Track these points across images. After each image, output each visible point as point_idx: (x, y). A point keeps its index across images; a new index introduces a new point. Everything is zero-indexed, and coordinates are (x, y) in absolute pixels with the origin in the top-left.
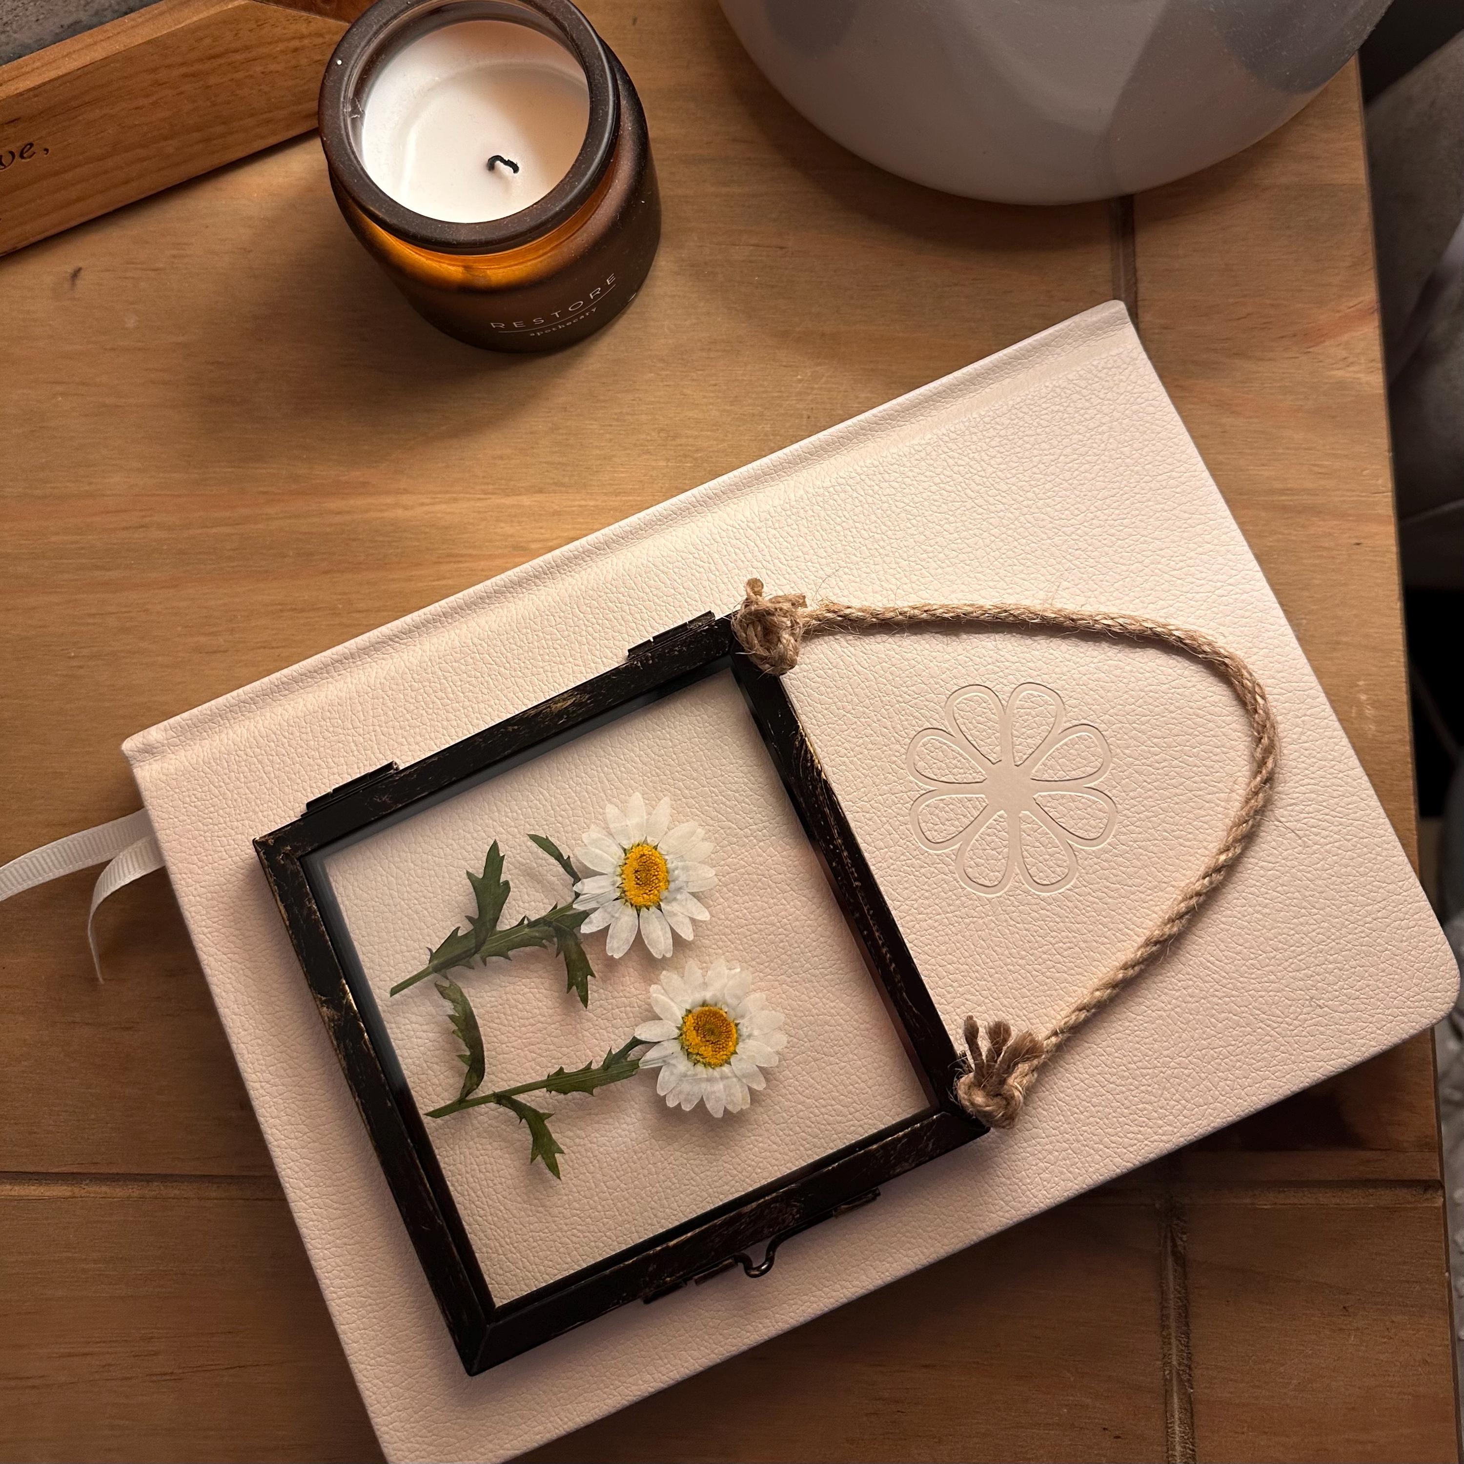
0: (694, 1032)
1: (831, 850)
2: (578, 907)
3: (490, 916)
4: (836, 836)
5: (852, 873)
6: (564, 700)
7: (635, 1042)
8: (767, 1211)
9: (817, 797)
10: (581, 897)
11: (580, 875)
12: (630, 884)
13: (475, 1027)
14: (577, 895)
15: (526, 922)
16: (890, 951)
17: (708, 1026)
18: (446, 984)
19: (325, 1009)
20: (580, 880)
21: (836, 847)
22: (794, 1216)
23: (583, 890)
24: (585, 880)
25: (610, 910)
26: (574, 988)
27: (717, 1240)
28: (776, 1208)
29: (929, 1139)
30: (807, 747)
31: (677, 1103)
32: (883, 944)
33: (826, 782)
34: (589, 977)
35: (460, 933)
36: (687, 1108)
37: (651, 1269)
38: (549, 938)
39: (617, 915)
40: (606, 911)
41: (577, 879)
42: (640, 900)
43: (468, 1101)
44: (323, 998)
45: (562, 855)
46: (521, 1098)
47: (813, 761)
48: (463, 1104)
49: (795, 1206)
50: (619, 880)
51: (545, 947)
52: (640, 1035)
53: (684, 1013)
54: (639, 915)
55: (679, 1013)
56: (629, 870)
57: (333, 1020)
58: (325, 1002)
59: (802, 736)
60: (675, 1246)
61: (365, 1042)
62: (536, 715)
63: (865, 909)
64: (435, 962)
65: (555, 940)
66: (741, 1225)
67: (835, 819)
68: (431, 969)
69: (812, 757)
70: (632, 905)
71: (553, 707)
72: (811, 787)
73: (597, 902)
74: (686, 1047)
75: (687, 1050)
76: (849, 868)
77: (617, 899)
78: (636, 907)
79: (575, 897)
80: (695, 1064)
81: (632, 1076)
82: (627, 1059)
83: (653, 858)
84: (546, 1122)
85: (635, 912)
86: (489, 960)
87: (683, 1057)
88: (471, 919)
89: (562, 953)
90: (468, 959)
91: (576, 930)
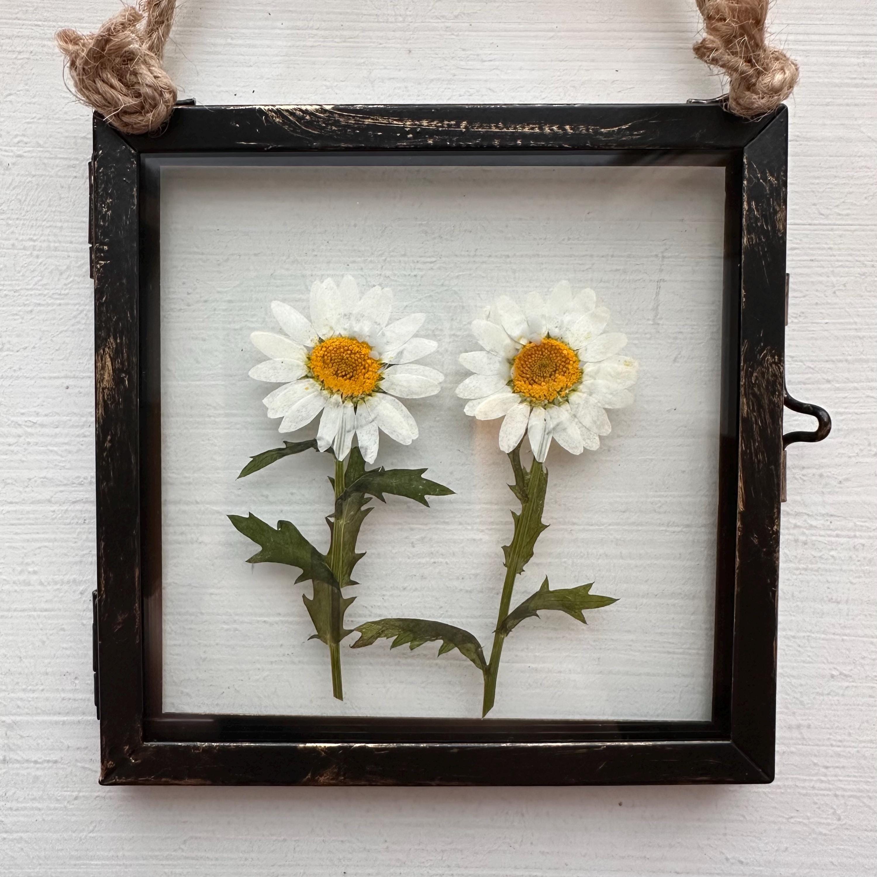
0: (535, 386)
1: (414, 138)
2: (343, 455)
3: (307, 556)
4: (400, 124)
5: (449, 126)
6: (103, 368)
7: (515, 456)
8: (756, 389)
9: (348, 126)
10: (334, 448)
11: (311, 438)
12: (347, 386)
13: (417, 622)
14: (330, 450)
15: (332, 520)
16: (552, 124)
17: (535, 369)
18: (357, 635)
19: (322, 778)
20: (315, 440)
21: (413, 131)
22: (774, 362)
23: (328, 442)
24: (319, 435)
25: (364, 422)
26: (427, 497)
27: (760, 457)
28: (757, 378)
29: (764, 177)
30: (287, 111)
31: (597, 438)
32: (540, 128)
33: (337, 108)
34: (423, 476)
35: (311, 597)
36: (607, 430)
37: (756, 541)
38: (363, 502)
39: (373, 416)
40: (362, 426)
41: (313, 444)
42: (369, 384)
43: (490, 664)
44: (309, 777)
45: (280, 449)
47: (306, 112)
48: (492, 670)
49: (766, 356)
50: (336, 397)
51: (369, 510)
52: (509, 446)
53: (509, 389)
54: (384, 392)
55: (508, 394)
56: (331, 381)
58: (314, 775)
59: (272, 111)
60: (745, 505)
61: (378, 749)
62: (107, 406)
63: (494, 129)
64: (328, 636)
65: (367, 496)
66: (757, 423)
67: (382, 116)
68: (334, 645)
69: (301, 110)
70: (370, 395)
71: (105, 384)
72: (334, 128)
73: (349, 431)
74: (546, 402)
75: (549, 403)
76: (442, 127)
77: (355, 408)
78: (373, 391)
79: (331, 455)
80: (567, 401)
81: (547, 474)
82: (527, 474)
83: (331, 348)
84: (551, 589)
85: (378, 394)
86: (352, 578)
87: (554, 410)
88: (301, 579)
89: (384, 494)
90: (341, 600)
91: (367, 469)
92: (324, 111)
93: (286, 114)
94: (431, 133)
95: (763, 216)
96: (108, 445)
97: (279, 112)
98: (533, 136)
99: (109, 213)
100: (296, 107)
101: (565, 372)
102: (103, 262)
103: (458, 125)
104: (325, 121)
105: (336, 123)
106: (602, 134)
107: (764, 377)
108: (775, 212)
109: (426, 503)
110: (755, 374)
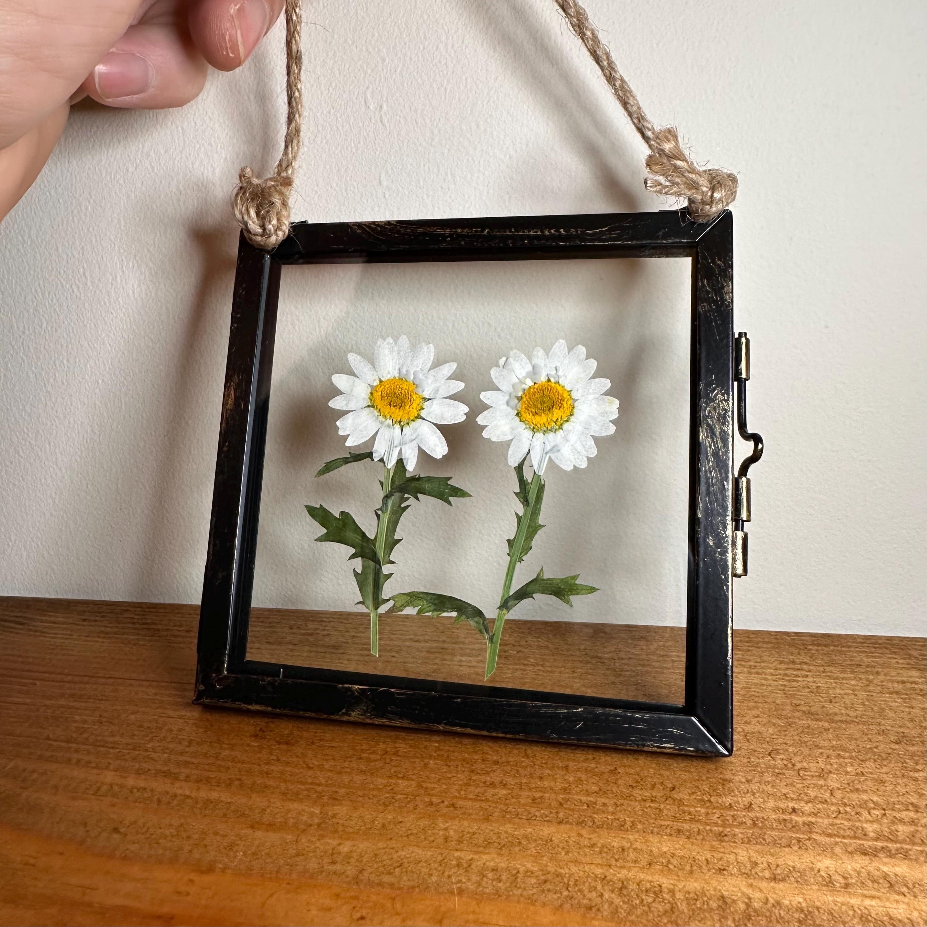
1: (451, 240)
2: (391, 464)
3: (359, 539)
4: (442, 231)
5: (476, 232)
6: (228, 396)
7: (519, 469)
8: (709, 420)
9: (406, 233)
10: (385, 459)
11: (368, 451)
12: (397, 414)
13: (439, 596)
14: (382, 460)
15: (379, 513)
16: (550, 229)
17: (538, 404)
18: (392, 603)
19: (353, 714)
20: (372, 453)
21: (450, 236)
22: (724, 400)
23: (380, 454)
24: (374, 449)
25: (407, 440)
26: (450, 498)
27: (713, 473)
28: (710, 412)
29: (714, 262)
30: (365, 225)
31: (585, 459)
32: (542, 232)
33: (399, 222)
34: (449, 482)
35: (359, 571)
36: (594, 453)
38: (403, 500)
39: (414, 436)
40: (406, 444)
41: (370, 455)
42: (413, 412)
44: (344, 711)
45: (345, 458)
46: (515, 587)
49: (717, 394)
50: (389, 422)
51: (407, 507)
52: (515, 461)
53: (517, 419)
54: (424, 419)
55: (516, 423)
56: (386, 410)
57: (366, 712)
58: (347, 711)
59: (356, 225)
60: (702, 512)
61: (398, 694)
62: (227, 423)
63: (508, 233)
64: (371, 603)
65: (406, 496)
66: (710, 447)
67: (430, 227)
68: (374, 610)
69: (375, 224)
70: (413, 421)
71: (228, 406)
72: (396, 235)
73: (396, 447)
74: (545, 429)
75: (548, 430)
76: (471, 232)
77: (402, 430)
78: (416, 418)
79: (382, 464)
80: (562, 429)
81: (544, 484)
82: (529, 483)
83: (387, 386)
84: (545, 577)
85: (419, 420)
86: (392, 558)
87: (551, 435)
88: (353, 556)
89: (419, 495)
90: (381, 576)
91: (408, 475)
92: (390, 224)
93: (365, 227)
94: (463, 237)
95: (712, 289)
96: (225, 449)
97: (359, 226)
98: (537, 237)
100: (372, 222)
101: (560, 407)
103: (483, 231)
104: (392, 231)
105: (398, 232)
106: (587, 234)
107: (715, 411)
108: (723, 287)
109: (449, 503)
110: (708, 409)
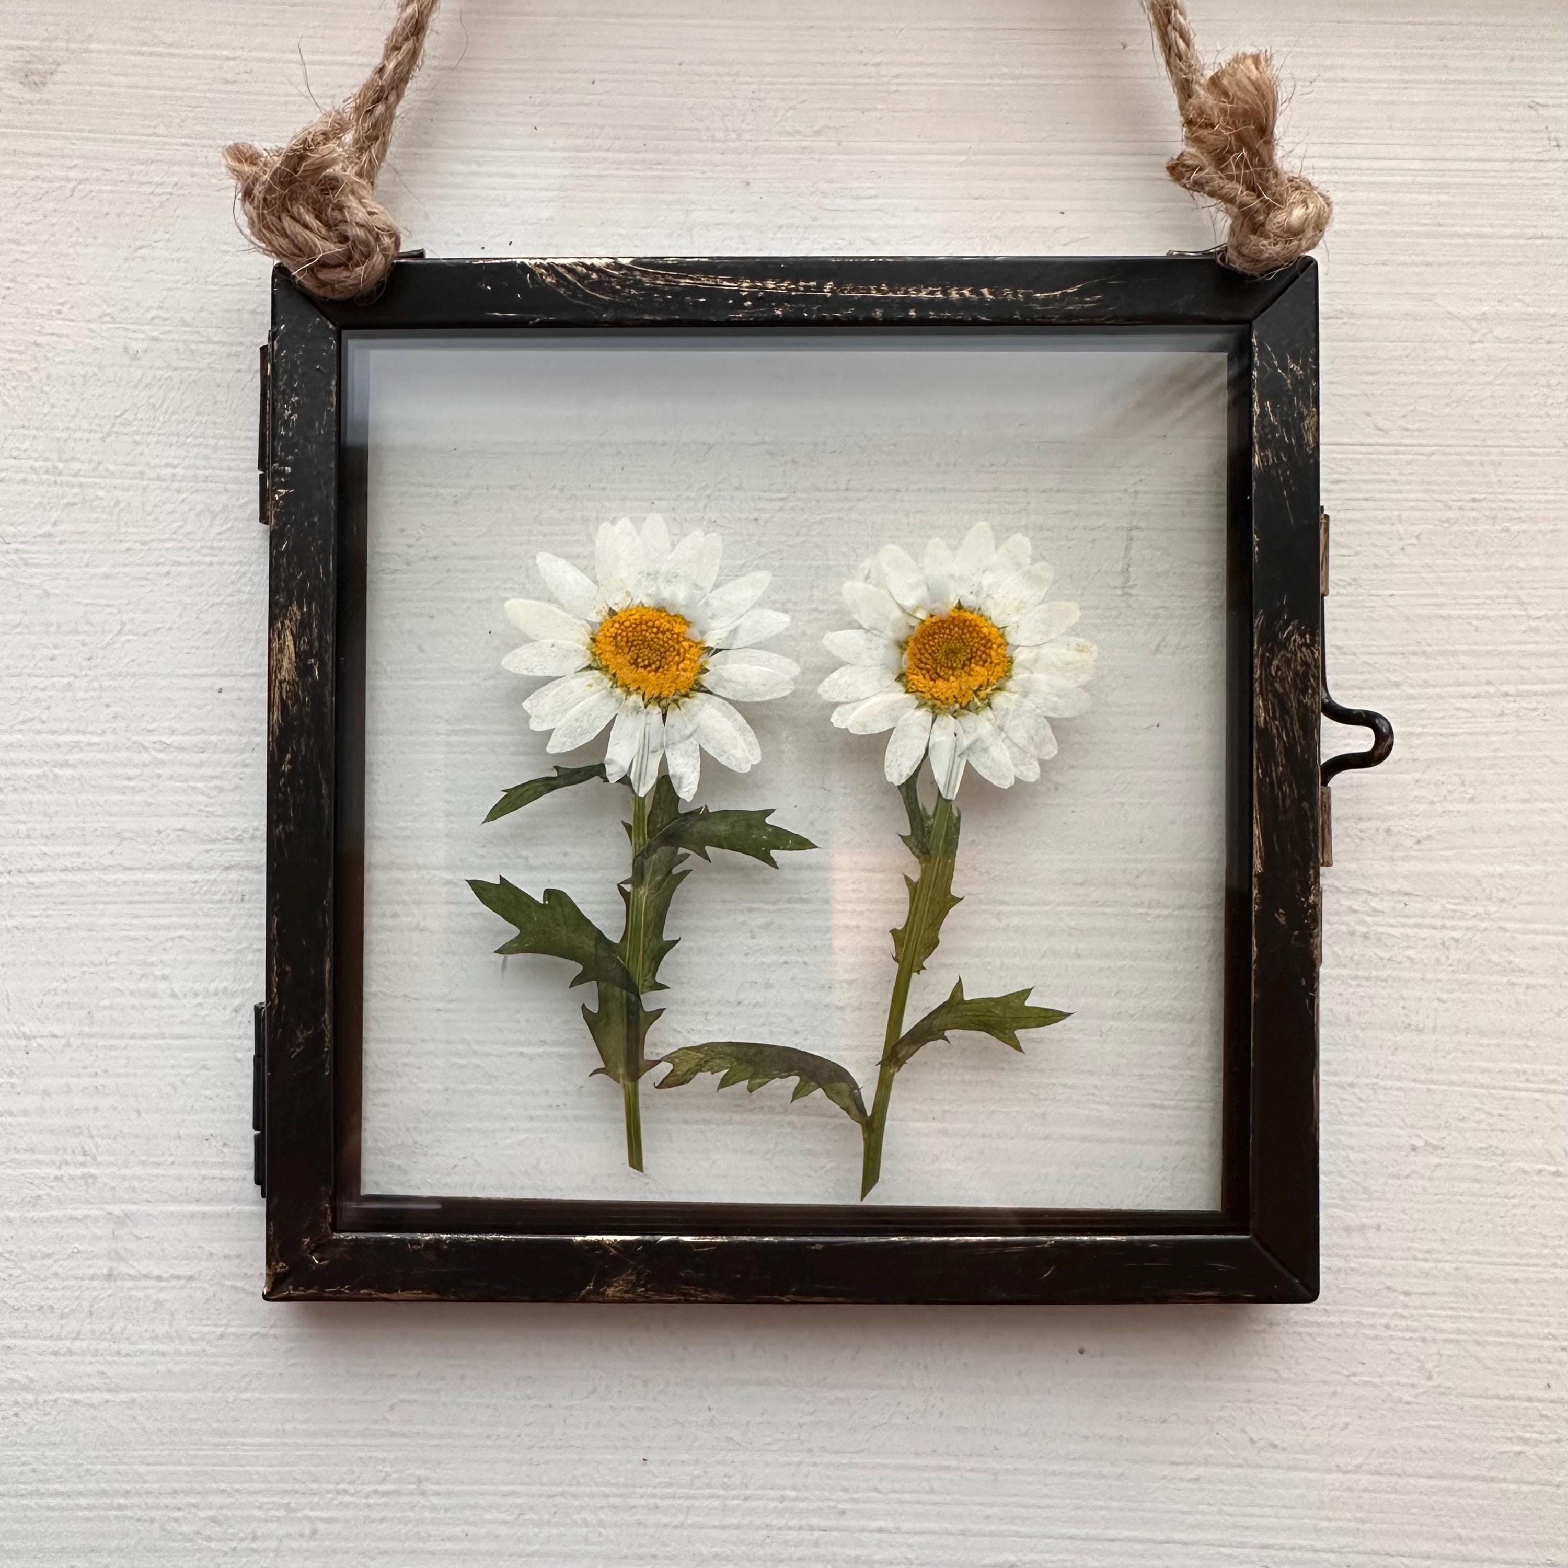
0: (940, 682)
1: (754, 306)
2: (645, 788)
3: (588, 945)
4: (733, 286)
5: (807, 288)
6: (281, 651)
7: (908, 790)
8: (1277, 685)
9: (655, 290)
10: (632, 776)
11: (596, 762)
12: (652, 681)
13: (759, 1049)
14: (625, 780)
15: (628, 888)
17: (940, 656)
18: (667, 1068)
19: (609, 1291)
20: (602, 765)
21: (752, 296)
23: (622, 767)
24: (607, 758)
25: (677, 737)
26: (774, 853)
27: (1286, 788)
28: (1278, 668)
29: (1284, 365)
30: (563, 266)
31: (1036, 763)
32: (944, 292)
33: (638, 261)
34: (768, 821)
35: (594, 1008)
36: (1051, 751)
37: (1282, 920)
38: (675, 860)
39: (691, 728)
40: (674, 744)
41: (599, 770)
42: (685, 678)
43: (873, 1114)
44: (589, 1288)
45: (548, 779)
46: (909, 1022)
47: (592, 268)
48: (875, 1125)
49: (1291, 633)
50: (635, 699)
51: (684, 874)
52: (900, 777)
53: (899, 687)
54: (708, 692)
55: (898, 695)
56: (628, 674)
57: (634, 1285)
58: (597, 1287)
59: (541, 266)
60: (1263, 862)
61: (697, 1245)
62: (284, 712)
63: (874, 294)
64: (621, 1071)
65: (681, 851)
66: (1280, 738)
67: (706, 274)
68: (628, 1084)
69: (584, 265)
70: (686, 695)
71: (283, 674)
72: (633, 291)
73: (654, 751)
74: (957, 706)
75: (961, 708)
76: (796, 290)
77: (664, 717)
78: (692, 690)
79: (627, 787)
80: (989, 705)
81: (959, 818)
82: (928, 817)
83: (627, 624)
84: (967, 997)
85: (699, 695)
86: (659, 979)
87: (970, 721)
88: (579, 980)
89: (708, 849)
90: (641, 1014)
91: (682, 810)
92: (620, 267)
93: (562, 270)
94: (780, 300)
95: (1281, 421)
96: (286, 767)
97: (550, 268)
98: (932, 304)
99: (294, 417)
100: (576, 260)
101: (985, 661)
102: (283, 491)
103: (820, 288)
104: (622, 282)
105: (637, 284)
106: (1037, 300)
107: (1289, 666)
108: (1302, 417)
109: (772, 863)
110: (1275, 662)
